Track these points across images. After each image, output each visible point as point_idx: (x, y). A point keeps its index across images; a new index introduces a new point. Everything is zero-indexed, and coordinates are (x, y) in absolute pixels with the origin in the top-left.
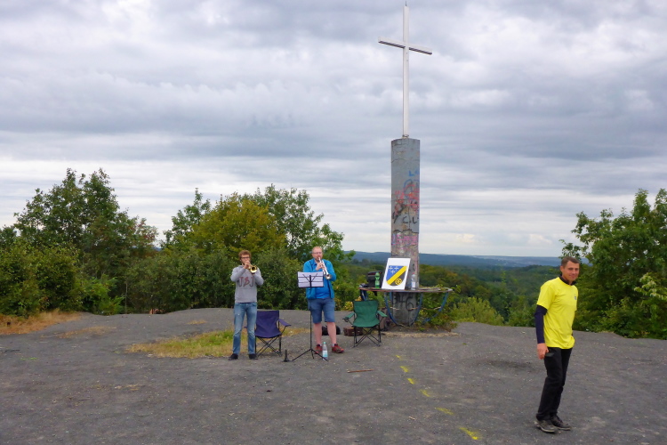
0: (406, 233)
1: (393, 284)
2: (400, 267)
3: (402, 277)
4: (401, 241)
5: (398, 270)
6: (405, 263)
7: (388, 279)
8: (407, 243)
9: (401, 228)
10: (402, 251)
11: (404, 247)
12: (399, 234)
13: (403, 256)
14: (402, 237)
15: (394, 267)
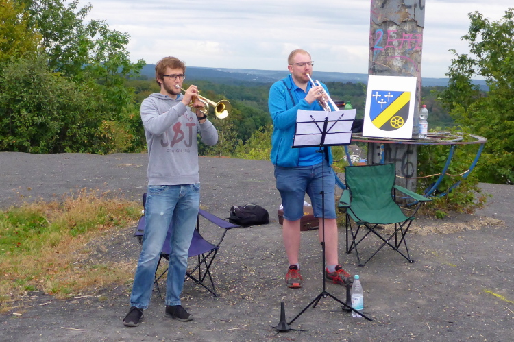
0: (407, 27)
1: (387, 127)
2: (397, 95)
3: (403, 113)
4: (395, 43)
5: (392, 100)
6: (407, 86)
7: (373, 117)
8: (408, 47)
9: (397, 18)
10: (397, 63)
11: (403, 55)
12: (392, 28)
13: (400, 73)
14: (400, 35)
15: (383, 93)
